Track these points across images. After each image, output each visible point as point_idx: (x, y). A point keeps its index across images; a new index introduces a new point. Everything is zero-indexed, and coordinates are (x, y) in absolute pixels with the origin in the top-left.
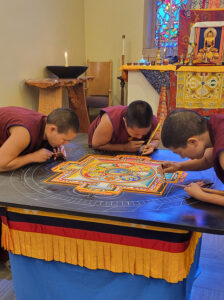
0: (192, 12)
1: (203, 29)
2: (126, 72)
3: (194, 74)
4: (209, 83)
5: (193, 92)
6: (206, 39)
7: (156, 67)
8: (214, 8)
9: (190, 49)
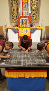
0: (20, 16)
1: (23, 20)
2: (7, 29)
3: (23, 29)
4: (26, 31)
5: (23, 33)
6: (24, 22)
7: (14, 28)
8: (25, 16)
9: (21, 24)
